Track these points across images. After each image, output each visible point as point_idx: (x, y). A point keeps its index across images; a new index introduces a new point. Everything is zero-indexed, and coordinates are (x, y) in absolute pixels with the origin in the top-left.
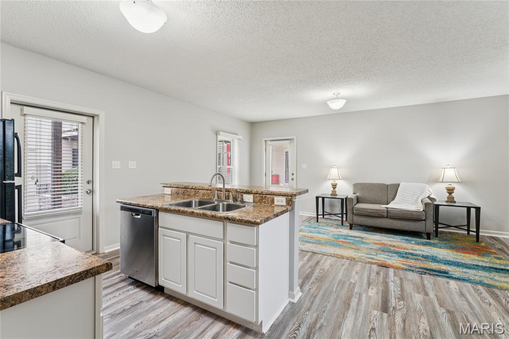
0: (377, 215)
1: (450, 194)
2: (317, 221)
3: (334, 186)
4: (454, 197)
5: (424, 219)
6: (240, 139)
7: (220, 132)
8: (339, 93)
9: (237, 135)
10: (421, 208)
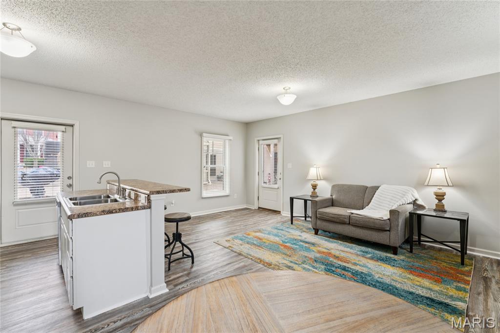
0: (338, 221)
1: (440, 200)
2: (292, 223)
3: (314, 187)
4: (444, 205)
5: (388, 229)
6: (231, 140)
7: (204, 134)
8: (290, 88)
9: (228, 135)
10: (386, 216)
